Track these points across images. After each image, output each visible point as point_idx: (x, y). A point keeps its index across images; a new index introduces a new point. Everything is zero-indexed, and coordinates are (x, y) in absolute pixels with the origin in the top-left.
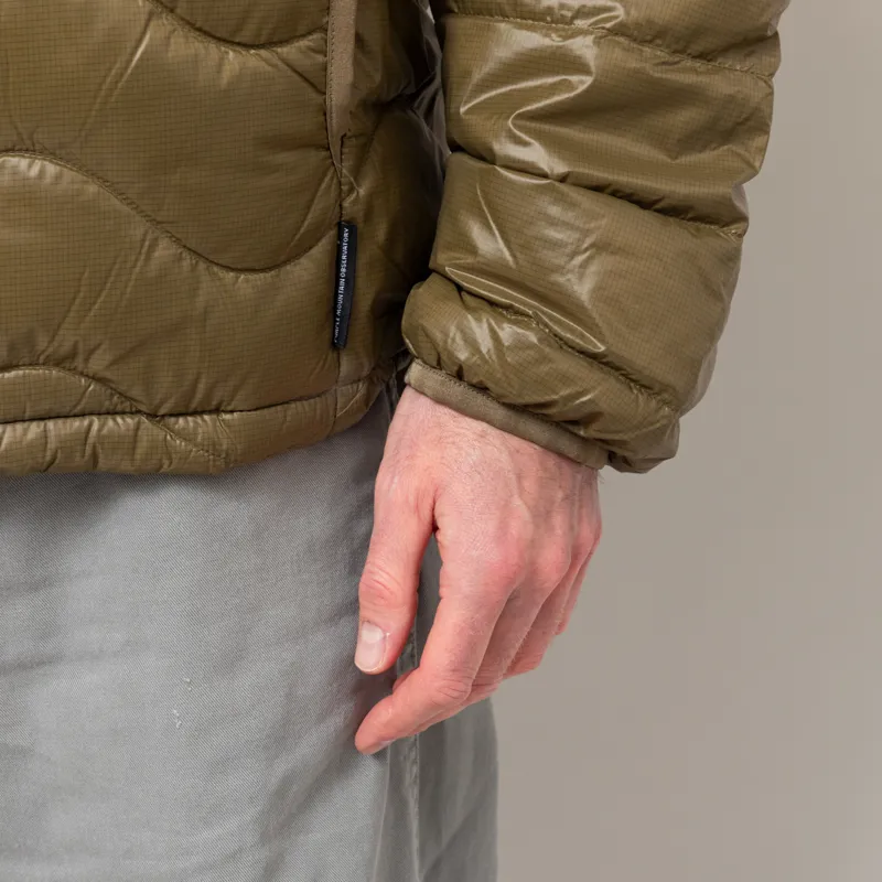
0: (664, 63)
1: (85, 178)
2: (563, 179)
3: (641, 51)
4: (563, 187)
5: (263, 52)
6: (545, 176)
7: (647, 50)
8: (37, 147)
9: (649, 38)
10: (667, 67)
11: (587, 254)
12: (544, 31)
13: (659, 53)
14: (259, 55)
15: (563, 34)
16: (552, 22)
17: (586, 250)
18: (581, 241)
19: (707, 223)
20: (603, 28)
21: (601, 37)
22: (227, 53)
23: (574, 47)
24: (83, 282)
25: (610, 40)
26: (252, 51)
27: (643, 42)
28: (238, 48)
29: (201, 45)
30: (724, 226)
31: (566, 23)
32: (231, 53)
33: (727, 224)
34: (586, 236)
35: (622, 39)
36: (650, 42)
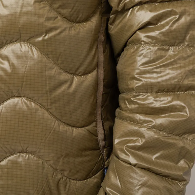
0: (166, 136)
1: (39, 159)
2: (135, 165)
3: (160, 133)
4: (135, 168)
5: (82, 128)
6: (130, 164)
7: (161, 133)
8: (27, 152)
9: (162, 129)
10: (167, 138)
11: (140, 186)
12: (135, 125)
13: (165, 134)
14: (81, 129)
15: (140, 127)
16: (138, 123)
17: (139, 185)
18: (138, 183)
19: (175, 180)
20: (150, 126)
21: (149, 129)
22: (74, 129)
23: (142, 130)
24: (38, 185)
25: (151, 130)
26: (80, 128)
27: (160, 130)
28: (76, 128)
29: (67, 128)
30: (180, 182)
31: (141, 124)
32: (75, 129)
33: (181, 181)
34: (139, 182)
35: (154, 129)
36: (162, 130)
